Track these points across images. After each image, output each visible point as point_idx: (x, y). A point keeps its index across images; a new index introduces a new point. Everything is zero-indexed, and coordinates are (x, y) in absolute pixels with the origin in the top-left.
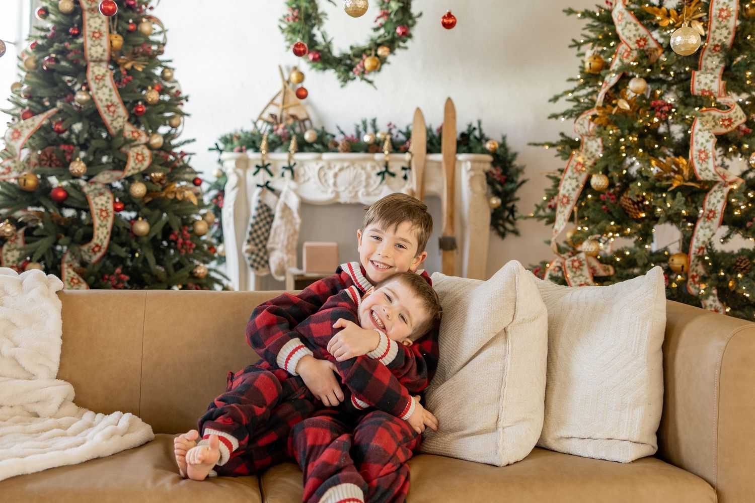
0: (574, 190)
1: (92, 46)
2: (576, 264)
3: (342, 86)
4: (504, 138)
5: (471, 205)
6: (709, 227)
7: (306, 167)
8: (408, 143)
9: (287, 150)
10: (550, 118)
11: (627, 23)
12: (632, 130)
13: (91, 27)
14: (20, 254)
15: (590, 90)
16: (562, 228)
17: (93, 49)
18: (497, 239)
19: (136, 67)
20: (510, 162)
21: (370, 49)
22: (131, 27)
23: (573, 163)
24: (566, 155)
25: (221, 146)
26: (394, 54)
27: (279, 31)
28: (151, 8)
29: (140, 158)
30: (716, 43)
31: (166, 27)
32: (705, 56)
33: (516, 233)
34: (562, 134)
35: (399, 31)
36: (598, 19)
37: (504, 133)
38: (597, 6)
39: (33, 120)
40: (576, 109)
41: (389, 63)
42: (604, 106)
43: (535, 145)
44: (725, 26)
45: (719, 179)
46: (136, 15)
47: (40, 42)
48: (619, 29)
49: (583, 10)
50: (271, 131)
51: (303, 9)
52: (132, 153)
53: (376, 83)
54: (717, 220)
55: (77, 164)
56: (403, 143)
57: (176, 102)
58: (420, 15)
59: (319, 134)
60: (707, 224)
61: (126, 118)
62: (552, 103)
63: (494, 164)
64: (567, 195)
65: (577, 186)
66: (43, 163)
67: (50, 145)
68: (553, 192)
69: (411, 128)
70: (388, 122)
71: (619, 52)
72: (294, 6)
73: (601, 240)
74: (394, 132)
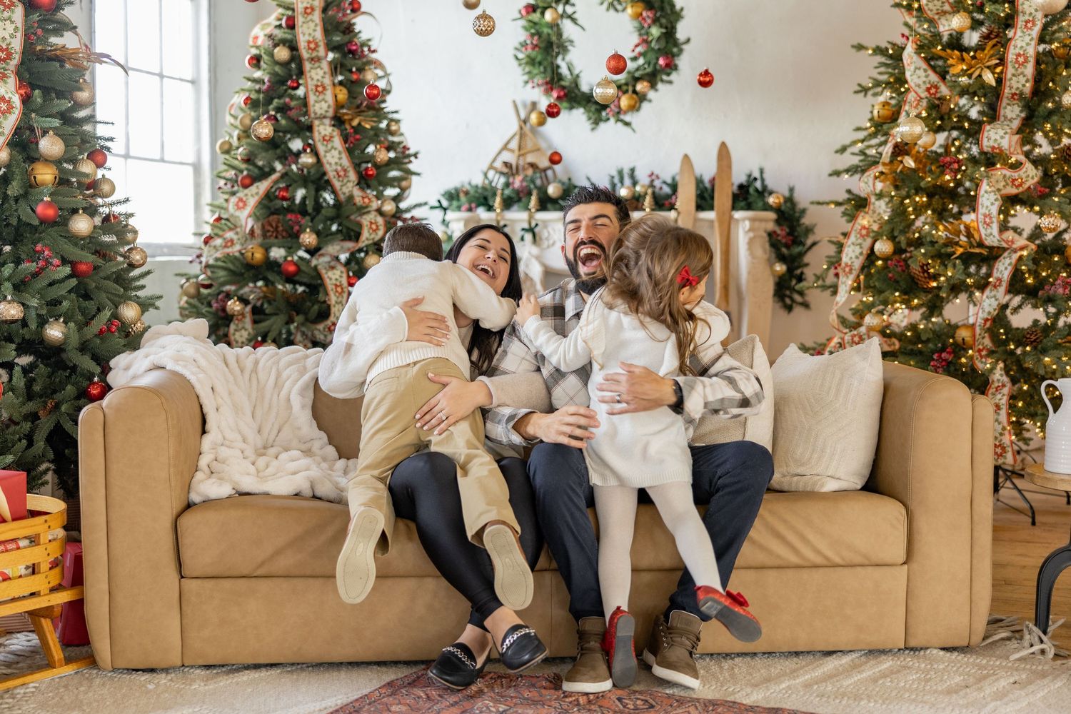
0: (857, 257)
1: (316, 102)
2: (856, 339)
3: (593, 129)
4: (791, 190)
5: (749, 273)
6: (995, 296)
7: (550, 229)
8: (674, 197)
9: (527, 208)
10: (830, 175)
11: (916, 68)
12: (918, 190)
13: (312, 79)
14: (249, 334)
15: (883, 139)
16: (844, 299)
17: (318, 106)
18: (782, 313)
19: (363, 124)
20: (798, 220)
21: (627, 84)
22: (354, 77)
23: (857, 227)
24: (852, 217)
25: (445, 203)
26: (656, 90)
27: (515, 63)
28: (374, 51)
29: (374, 227)
30: (1013, 91)
31: (388, 72)
32: (1004, 104)
33: (806, 305)
34: (849, 191)
35: (661, 62)
36: (891, 57)
37: (791, 185)
38: (889, 42)
39: (257, 187)
40: (861, 164)
41: (650, 101)
42: (891, 162)
43: (819, 203)
44: (1022, 73)
45: (1005, 245)
46: (359, 63)
47: (254, 96)
48: (908, 74)
49: (874, 46)
50: (507, 185)
51: (544, 36)
52: (365, 220)
53: (634, 125)
54: (1002, 289)
55: (307, 236)
56: (668, 197)
57: (406, 160)
58: (688, 41)
59: (565, 187)
60: (993, 293)
61: (356, 183)
62: (838, 155)
63: (778, 222)
64: (849, 263)
65: (861, 254)
66: (269, 234)
67: (273, 214)
68: (834, 260)
69: (678, 178)
70: (649, 173)
71: (908, 100)
72: (533, 31)
73: (885, 312)
74: (657, 183)
